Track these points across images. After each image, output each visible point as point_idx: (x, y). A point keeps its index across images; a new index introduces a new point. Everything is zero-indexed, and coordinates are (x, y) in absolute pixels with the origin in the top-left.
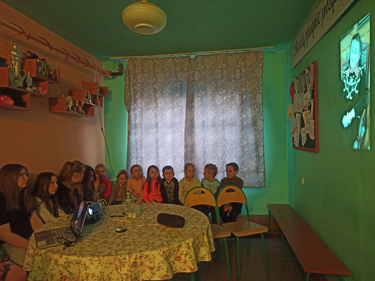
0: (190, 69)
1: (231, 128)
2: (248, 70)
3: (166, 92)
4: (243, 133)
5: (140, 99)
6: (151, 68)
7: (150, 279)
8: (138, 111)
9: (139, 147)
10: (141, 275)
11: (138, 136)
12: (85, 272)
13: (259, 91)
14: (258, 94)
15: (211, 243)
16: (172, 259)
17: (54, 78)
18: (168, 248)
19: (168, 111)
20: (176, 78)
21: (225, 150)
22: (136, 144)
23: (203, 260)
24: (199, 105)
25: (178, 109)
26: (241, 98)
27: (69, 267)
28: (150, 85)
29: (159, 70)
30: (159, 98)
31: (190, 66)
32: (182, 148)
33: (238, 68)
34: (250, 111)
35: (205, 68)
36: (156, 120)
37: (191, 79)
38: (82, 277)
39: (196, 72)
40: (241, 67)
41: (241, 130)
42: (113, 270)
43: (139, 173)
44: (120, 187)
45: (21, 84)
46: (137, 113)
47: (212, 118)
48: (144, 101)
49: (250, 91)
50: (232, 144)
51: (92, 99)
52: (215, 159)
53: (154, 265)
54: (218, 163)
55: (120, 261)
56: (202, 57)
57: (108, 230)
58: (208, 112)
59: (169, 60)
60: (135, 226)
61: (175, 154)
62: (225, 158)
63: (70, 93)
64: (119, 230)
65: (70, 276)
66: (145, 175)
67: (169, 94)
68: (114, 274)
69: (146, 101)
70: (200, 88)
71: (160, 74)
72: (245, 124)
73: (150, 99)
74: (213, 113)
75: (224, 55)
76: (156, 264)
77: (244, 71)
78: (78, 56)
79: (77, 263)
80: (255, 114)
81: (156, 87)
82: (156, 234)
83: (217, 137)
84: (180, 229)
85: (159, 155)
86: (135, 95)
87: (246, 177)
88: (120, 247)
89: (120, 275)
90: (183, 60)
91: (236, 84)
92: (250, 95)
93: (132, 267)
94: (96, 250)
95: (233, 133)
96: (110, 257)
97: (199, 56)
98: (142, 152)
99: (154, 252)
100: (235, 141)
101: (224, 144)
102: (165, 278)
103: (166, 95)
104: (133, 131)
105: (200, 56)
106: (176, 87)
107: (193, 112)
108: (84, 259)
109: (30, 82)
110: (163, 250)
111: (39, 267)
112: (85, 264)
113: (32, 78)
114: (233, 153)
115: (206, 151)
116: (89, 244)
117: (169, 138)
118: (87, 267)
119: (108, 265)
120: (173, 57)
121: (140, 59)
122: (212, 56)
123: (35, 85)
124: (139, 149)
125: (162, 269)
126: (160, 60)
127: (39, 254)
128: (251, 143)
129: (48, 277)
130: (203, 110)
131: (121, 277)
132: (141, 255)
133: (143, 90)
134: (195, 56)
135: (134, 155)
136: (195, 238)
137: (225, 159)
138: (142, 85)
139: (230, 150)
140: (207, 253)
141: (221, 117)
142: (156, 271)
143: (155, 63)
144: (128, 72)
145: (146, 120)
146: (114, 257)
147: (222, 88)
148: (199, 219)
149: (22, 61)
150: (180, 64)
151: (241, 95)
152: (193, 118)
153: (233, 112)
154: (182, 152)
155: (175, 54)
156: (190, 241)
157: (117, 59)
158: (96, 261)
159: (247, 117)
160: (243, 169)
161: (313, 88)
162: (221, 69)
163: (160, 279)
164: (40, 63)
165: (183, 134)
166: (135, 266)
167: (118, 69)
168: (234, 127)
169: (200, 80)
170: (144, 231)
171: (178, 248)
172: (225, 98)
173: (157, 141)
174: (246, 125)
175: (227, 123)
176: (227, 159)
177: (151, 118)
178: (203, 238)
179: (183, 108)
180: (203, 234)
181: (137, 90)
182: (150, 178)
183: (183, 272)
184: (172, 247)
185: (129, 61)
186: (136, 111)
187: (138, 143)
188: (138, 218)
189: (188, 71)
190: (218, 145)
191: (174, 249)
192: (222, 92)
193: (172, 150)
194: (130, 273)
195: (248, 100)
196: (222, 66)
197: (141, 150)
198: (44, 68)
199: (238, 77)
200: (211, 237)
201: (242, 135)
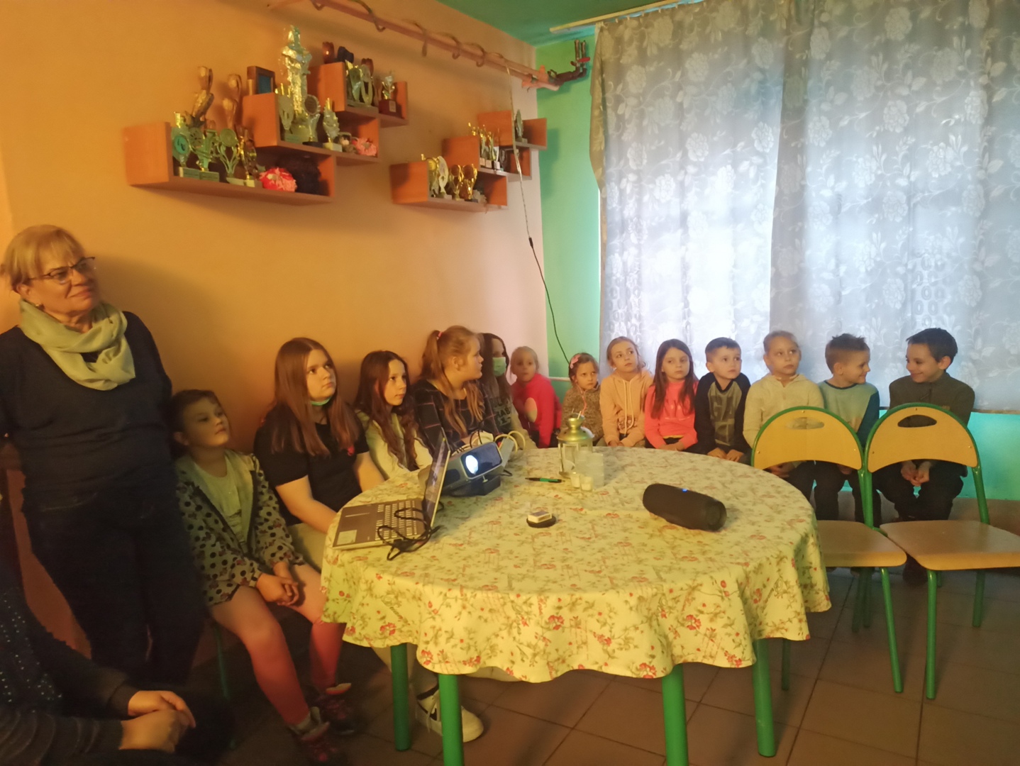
0: (795, 23)
1: (941, 210)
3: (714, 112)
4: (986, 227)
5: (634, 145)
6: (667, 43)
7: (601, 667)
8: (628, 181)
9: (631, 288)
10: (575, 651)
11: (629, 254)
12: (430, 622)
15: (816, 585)
16: (669, 622)
17: (393, 109)
18: (655, 590)
19: (719, 173)
20: (745, 61)
21: (914, 286)
22: (623, 278)
23: (778, 635)
24: (823, 144)
25: (751, 164)
26: (985, 102)
27: (399, 604)
28: (663, 96)
29: (691, 42)
30: (692, 135)
31: (793, 12)
32: (762, 285)
35: (850, 10)
36: (681, 202)
37: (798, 56)
38: (426, 634)
39: (816, 31)
41: (978, 214)
42: (500, 630)
43: (628, 359)
44: (581, 400)
45: (310, 133)
46: (626, 187)
47: (869, 183)
48: (646, 149)
50: (943, 265)
51: (503, 157)
52: (874, 319)
53: (611, 631)
54: (884, 331)
55: (517, 608)
57: (511, 517)
58: (856, 162)
60: (583, 512)
61: (739, 306)
62: (912, 313)
63: (445, 148)
64: (535, 520)
65: (403, 626)
66: (651, 367)
67: (722, 116)
68: (503, 638)
69: (653, 148)
71: (695, 55)
72: (996, 192)
73: (662, 143)
74: (874, 165)
76: (617, 631)
78: (454, 38)
79: (414, 597)
81: (683, 101)
82: (635, 541)
83: (883, 245)
84: (707, 537)
85: (689, 311)
86: (621, 135)
87: (991, 375)
88: (523, 570)
89: (519, 645)
91: (968, 52)
93: (548, 629)
94: (464, 570)
95: (949, 229)
96: (490, 594)
98: (642, 300)
99: (611, 596)
100: (954, 254)
101: (910, 267)
102: (645, 673)
103: (715, 123)
104: (616, 242)
106: (748, 91)
107: (803, 168)
108: (428, 589)
109: (332, 126)
110: (638, 593)
111: (341, 593)
112: (430, 605)
113: (338, 114)
114: (943, 297)
115: (844, 293)
116: (452, 549)
118: (436, 612)
119: (486, 614)
121: (635, 18)
123: (349, 134)
124: (634, 294)
125: (636, 647)
126: (697, 10)
127: (339, 562)
129: (355, 621)
130: (839, 157)
131: (520, 650)
132: (574, 600)
133: (642, 115)
135: (620, 311)
136: (751, 568)
137: (913, 319)
138: (641, 99)
139: (933, 289)
140: (793, 615)
141: (901, 175)
142: (616, 650)
143: (681, 24)
144: (598, 65)
145: (653, 207)
146: (500, 596)
147: (910, 73)
148: (781, 508)
149: (309, 72)
150: (761, 12)
151: (986, 87)
152: (803, 188)
153: (950, 154)
154: (763, 298)
156: (732, 576)
157: (569, 29)
158: (456, 600)
159: (1008, 166)
160: (980, 352)
162: (910, 5)
163: (629, 674)
164: (355, 71)
165: (766, 242)
166: (557, 628)
167: (574, 60)
168: (953, 209)
169: (829, 57)
170: (599, 530)
171: (690, 594)
172: (920, 109)
173: (685, 268)
174: (1000, 196)
175: (926, 194)
176: (920, 318)
177: (668, 199)
178: (779, 570)
179: (768, 159)
180: (781, 559)
181: (627, 117)
182: (664, 374)
183: (706, 661)
184: (666, 587)
185: (602, 30)
186: (624, 180)
187: (631, 276)
188: (598, 490)
189: (787, 32)
190: (888, 271)
191: (675, 594)
192: (910, 86)
193: (731, 294)
194: (541, 644)
195: (1017, 104)
197: (639, 295)
198: (366, 85)
200: (815, 569)
201: (983, 234)
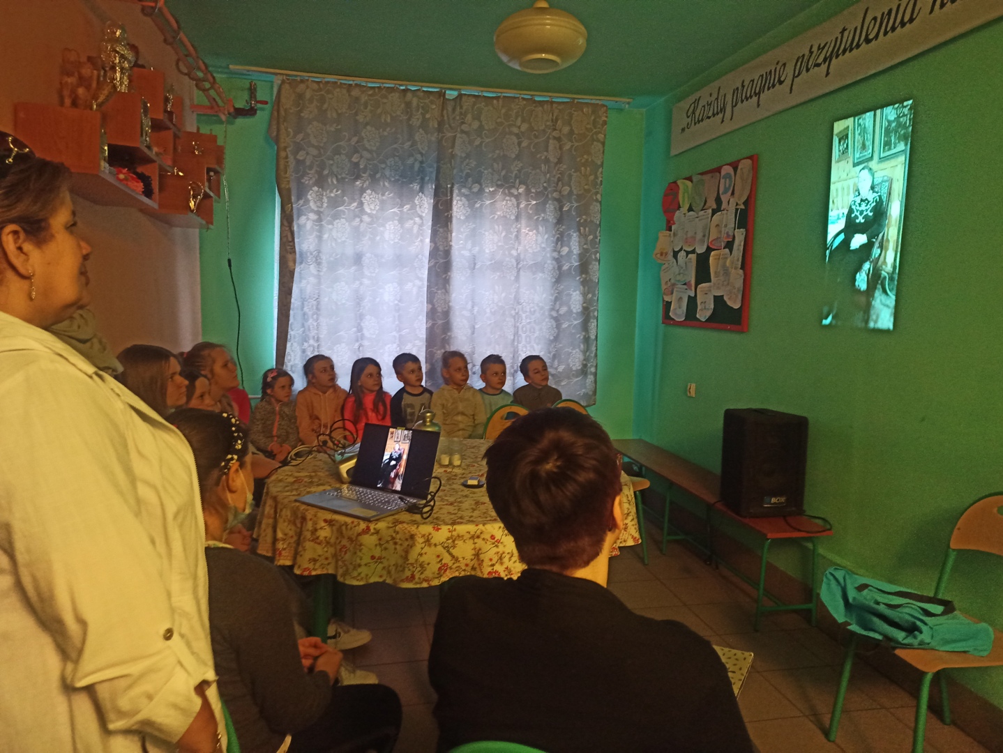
0: (447, 126)
1: (534, 274)
2: (576, 144)
3: (384, 177)
4: (559, 289)
5: (316, 188)
6: (344, 110)
9: (310, 313)
11: (308, 283)
12: (495, 550)
13: (596, 195)
14: (595, 203)
19: (387, 226)
20: (409, 143)
21: (519, 324)
22: (300, 303)
24: (462, 218)
25: (414, 223)
26: (558, 209)
27: (454, 546)
28: (339, 154)
29: (366, 117)
30: (367, 191)
32: (420, 317)
33: (555, 138)
34: (577, 239)
35: (481, 127)
36: (356, 244)
37: (450, 150)
38: (491, 560)
39: (459, 136)
40: (562, 136)
41: (554, 280)
46: (305, 224)
47: (492, 250)
48: (326, 194)
49: (578, 195)
50: (535, 311)
52: (497, 346)
56: (474, 100)
58: (484, 234)
59: (393, 94)
61: (403, 333)
65: (454, 564)
67: (390, 181)
70: (468, 176)
71: (368, 127)
72: (565, 268)
73: (339, 192)
74: (496, 238)
75: (525, 102)
77: (567, 147)
79: (472, 537)
80: (585, 246)
81: (359, 161)
83: (503, 295)
85: (363, 335)
86: (302, 176)
87: (563, 384)
90: (427, 101)
91: (549, 176)
92: (578, 204)
95: (538, 287)
97: (469, 95)
98: (321, 324)
100: (540, 304)
101: (517, 311)
103: (384, 185)
105: (470, 98)
106: (412, 167)
107: (451, 232)
111: (373, 557)
112: (491, 537)
114: (534, 332)
115: (476, 327)
117: (388, 293)
118: (498, 541)
120: (404, 88)
121: (315, 82)
122: (498, 101)
124: (312, 318)
126: (371, 92)
128: (574, 311)
130: (474, 229)
133: (322, 166)
134: (455, 93)
137: (517, 347)
138: (322, 151)
139: (528, 326)
141: (514, 248)
143: (357, 99)
145: (331, 245)
147: (518, 181)
150: (421, 110)
151: (559, 201)
152: (450, 247)
153: (539, 239)
154: (420, 327)
155: (408, 83)
157: (248, 71)
159: (570, 252)
160: (556, 369)
161: (743, 207)
162: (517, 135)
165: (423, 284)
167: (247, 99)
168: (541, 275)
169: (468, 156)
172: (522, 206)
173: (359, 300)
174: (567, 270)
175: (525, 263)
176: (520, 346)
177: (343, 239)
179: (424, 221)
181: (308, 163)
185: (283, 82)
186: (304, 217)
187: (309, 302)
190: (506, 313)
192: (518, 189)
193: (397, 323)
195: (574, 214)
196: (519, 127)
197: (317, 319)
199: (553, 159)
201: (558, 293)
